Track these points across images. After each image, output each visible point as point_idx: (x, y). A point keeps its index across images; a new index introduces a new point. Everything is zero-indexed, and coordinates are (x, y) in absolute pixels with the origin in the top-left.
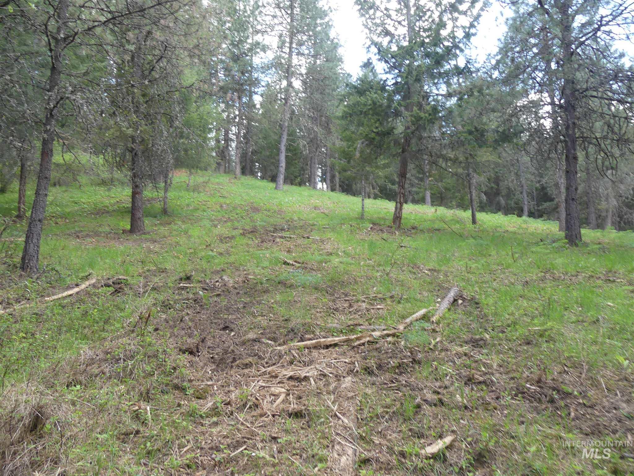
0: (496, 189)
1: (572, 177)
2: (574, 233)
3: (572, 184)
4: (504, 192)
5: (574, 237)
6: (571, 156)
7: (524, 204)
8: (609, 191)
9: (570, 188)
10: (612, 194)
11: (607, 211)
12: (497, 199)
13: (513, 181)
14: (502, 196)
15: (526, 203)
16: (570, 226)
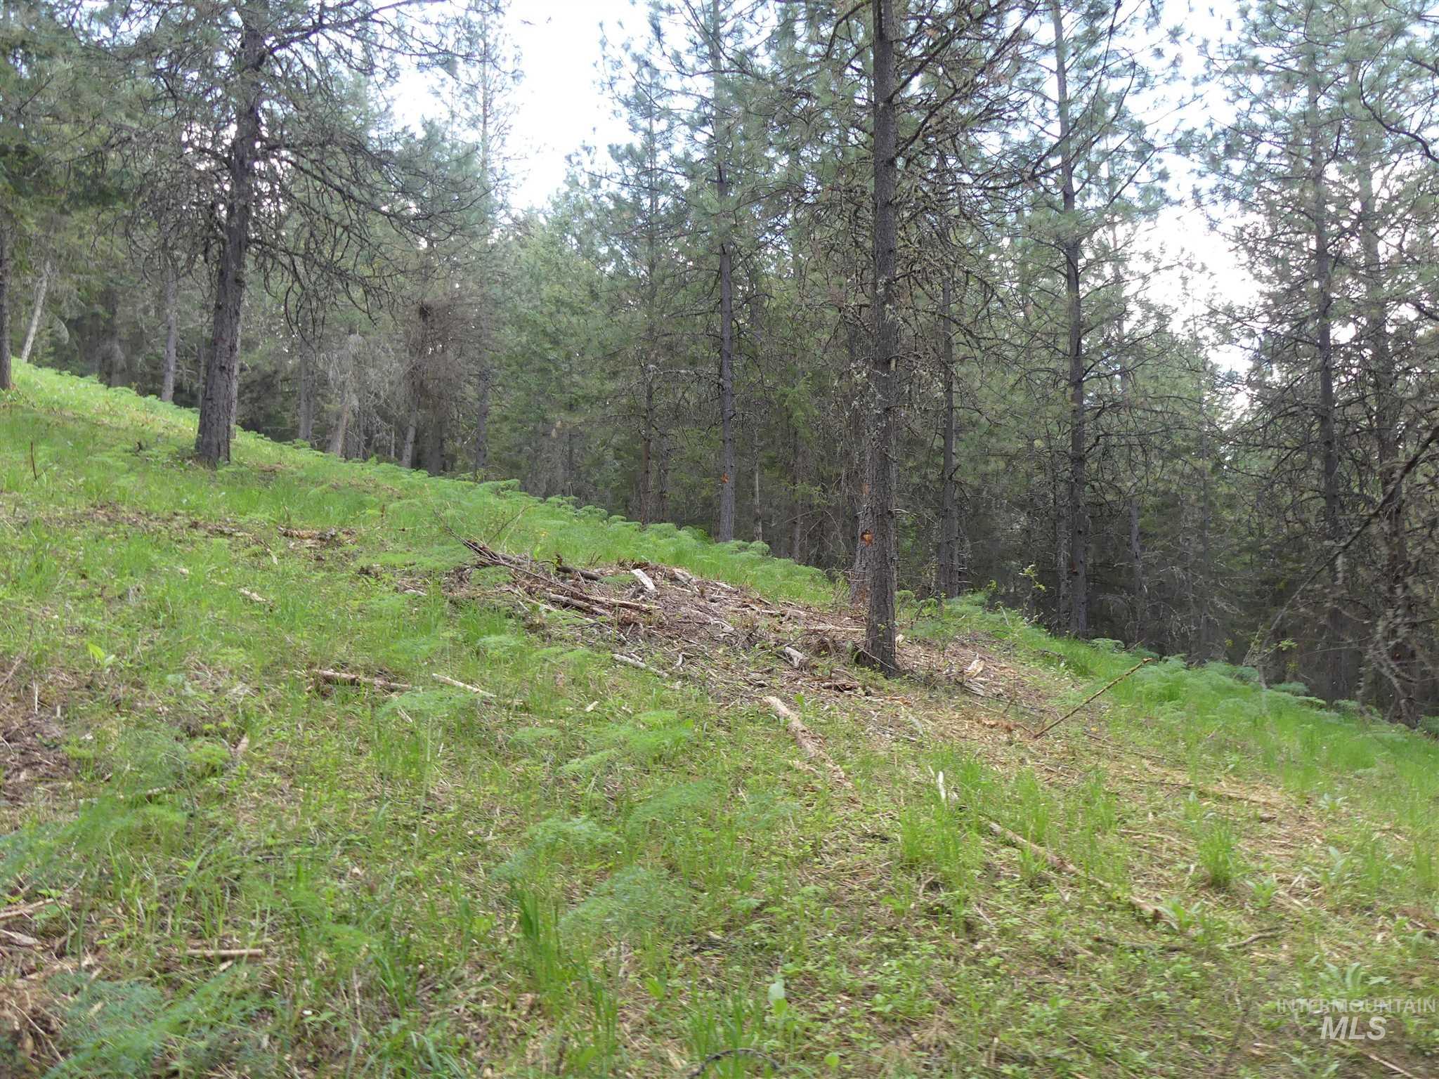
0: (108, 321)
1: (227, 321)
2: (214, 441)
3: (224, 336)
4: (124, 333)
5: (215, 449)
6: (230, 276)
7: (169, 370)
8: (348, 375)
9: (220, 344)
10: (352, 385)
11: (339, 417)
12: (107, 346)
13: (146, 311)
14: (120, 341)
15: (172, 368)
16: (209, 425)
